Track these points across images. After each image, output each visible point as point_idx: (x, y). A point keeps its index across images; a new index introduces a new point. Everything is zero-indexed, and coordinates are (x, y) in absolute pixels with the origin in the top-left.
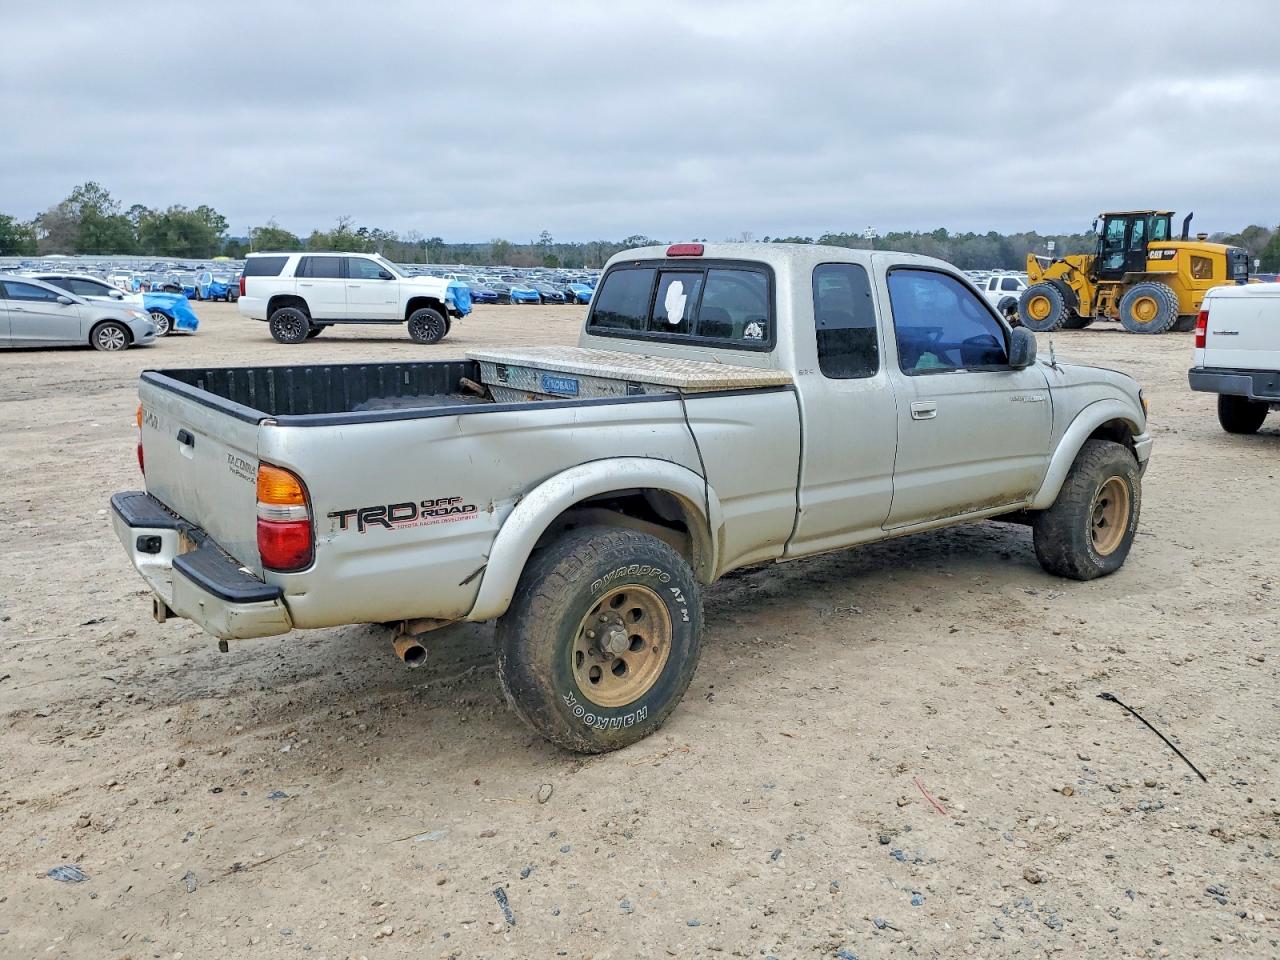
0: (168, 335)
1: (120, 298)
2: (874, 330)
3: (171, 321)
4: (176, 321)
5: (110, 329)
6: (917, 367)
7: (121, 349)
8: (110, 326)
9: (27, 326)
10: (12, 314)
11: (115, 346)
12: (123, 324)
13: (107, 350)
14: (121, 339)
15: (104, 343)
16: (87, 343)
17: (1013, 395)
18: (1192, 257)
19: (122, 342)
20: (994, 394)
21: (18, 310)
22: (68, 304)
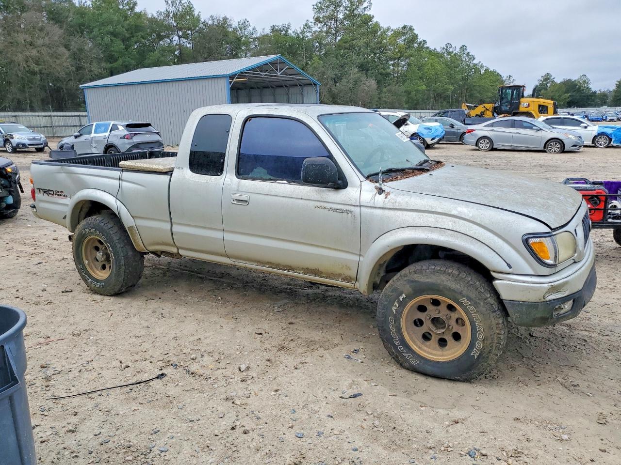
0: (607, 147)
1: (586, 127)
2: (224, 154)
3: (610, 140)
4: (613, 140)
5: (554, 143)
6: (250, 175)
7: (557, 153)
8: (554, 141)
9: (518, 140)
10: (514, 134)
11: (555, 151)
12: (561, 140)
13: (551, 153)
14: (558, 148)
15: (550, 150)
16: (543, 149)
17: (318, 204)
18: (540, 106)
19: (559, 150)
20: (301, 201)
21: (517, 133)
22: (539, 130)
